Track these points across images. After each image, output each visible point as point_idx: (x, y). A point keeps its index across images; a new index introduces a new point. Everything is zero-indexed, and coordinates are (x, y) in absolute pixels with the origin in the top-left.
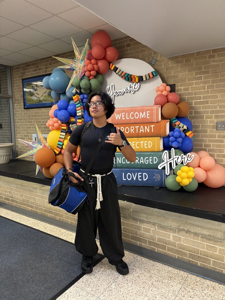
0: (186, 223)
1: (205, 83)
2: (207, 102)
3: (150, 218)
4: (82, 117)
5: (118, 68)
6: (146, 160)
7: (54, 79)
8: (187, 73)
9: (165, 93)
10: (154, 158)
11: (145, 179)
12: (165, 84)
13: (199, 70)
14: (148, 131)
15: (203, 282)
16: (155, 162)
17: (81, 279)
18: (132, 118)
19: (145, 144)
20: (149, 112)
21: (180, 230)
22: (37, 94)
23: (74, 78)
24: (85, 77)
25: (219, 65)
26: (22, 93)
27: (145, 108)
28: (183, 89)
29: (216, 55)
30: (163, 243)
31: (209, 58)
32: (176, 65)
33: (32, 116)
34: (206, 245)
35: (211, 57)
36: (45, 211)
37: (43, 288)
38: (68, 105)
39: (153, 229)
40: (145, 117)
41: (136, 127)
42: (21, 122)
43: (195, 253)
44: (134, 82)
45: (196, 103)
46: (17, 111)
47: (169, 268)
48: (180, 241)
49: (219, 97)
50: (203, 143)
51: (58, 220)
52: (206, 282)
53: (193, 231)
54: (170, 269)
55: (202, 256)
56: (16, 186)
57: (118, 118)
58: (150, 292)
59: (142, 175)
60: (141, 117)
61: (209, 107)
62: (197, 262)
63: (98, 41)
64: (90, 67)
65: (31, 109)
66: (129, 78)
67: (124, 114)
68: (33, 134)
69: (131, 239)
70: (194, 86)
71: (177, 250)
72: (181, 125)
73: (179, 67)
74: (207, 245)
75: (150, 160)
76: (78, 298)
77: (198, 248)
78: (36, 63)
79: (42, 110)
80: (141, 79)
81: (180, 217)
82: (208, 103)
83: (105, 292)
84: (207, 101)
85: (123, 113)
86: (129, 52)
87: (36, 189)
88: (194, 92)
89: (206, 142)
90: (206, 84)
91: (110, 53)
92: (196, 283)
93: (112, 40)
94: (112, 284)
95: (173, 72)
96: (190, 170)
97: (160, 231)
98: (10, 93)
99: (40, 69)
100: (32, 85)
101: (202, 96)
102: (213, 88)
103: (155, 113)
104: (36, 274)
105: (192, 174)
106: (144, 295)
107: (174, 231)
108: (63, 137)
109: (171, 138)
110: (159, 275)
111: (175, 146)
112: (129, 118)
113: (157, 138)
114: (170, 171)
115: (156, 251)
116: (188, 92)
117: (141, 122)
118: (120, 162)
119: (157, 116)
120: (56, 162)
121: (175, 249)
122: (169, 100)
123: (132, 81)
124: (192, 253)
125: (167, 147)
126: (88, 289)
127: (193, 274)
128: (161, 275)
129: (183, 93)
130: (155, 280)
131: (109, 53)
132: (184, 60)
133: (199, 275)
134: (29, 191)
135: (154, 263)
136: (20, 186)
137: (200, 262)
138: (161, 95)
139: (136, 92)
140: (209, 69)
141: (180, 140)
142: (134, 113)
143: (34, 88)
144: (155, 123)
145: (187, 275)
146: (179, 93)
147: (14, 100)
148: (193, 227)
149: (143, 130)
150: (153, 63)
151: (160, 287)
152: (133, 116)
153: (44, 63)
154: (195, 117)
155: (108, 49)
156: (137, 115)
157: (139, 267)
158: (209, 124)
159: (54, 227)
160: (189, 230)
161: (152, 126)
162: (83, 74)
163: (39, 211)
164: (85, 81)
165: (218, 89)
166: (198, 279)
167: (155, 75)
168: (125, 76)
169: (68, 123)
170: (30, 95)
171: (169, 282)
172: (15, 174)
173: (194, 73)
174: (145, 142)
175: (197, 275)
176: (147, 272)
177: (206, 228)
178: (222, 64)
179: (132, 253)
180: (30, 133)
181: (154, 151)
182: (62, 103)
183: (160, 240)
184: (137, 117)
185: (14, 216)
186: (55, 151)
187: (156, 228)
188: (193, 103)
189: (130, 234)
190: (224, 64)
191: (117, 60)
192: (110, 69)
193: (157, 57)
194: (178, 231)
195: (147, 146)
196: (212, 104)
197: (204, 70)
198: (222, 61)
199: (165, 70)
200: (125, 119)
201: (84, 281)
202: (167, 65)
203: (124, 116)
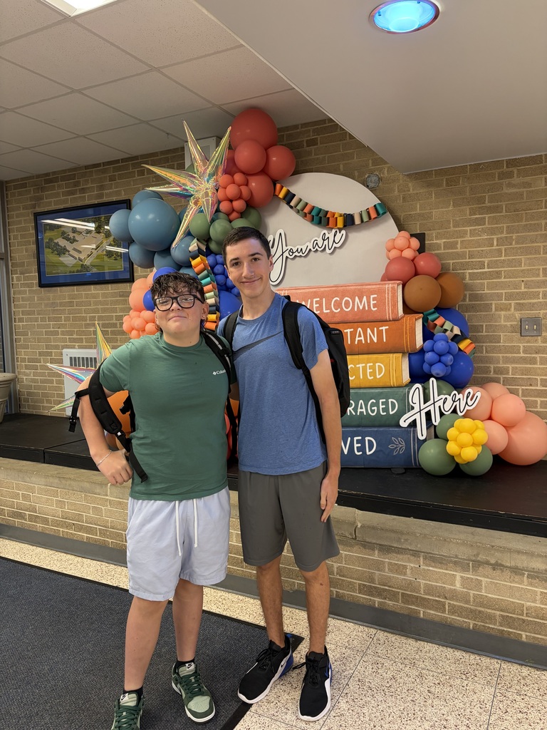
0: (493, 546)
1: (492, 232)
2: (498, 275)
3: (406, 540)
4: (216, 308)
5: (294, 195)
6: (371, 406)
7: (142, 217)
8: (451, 208)
9: (408, 254)
10: (390, 400)
11: (370, 450)
12: (405, 234)
13: (477, 204)
14: (375, 340)
15: (536, 676)
16: (393, 410)
18: (336, 309)
19: (368, 371)
20: (376, 296)
21: (478, 564)
22: (75, 249)
24: (222, 215)
25: (522, 195)
26: (34, 247)
27: (367, 287)
28: (442, 244)
29: (516, 172)
30: (439, 597)
31: (499, 179)
32: (425, 190)
33: (61, 304)
34: (539, 594)
35: (503, 176)
39: (412, 565)
40: (367, 309)
41: (345, 331)
42: (31, 320)
43: (514, 614)
44: (332, 228)
45: (472, 276)
46: (20, 292)
47: (456, 653)
48: (480, 590)
49: (523, 264)
50: (492, 366)
52: (544, 677)
53: (508, 565)
54: (458, 654)
55: (531, 619)
56: (43, 480)
58: (430, 709)
59: (362, 442)
60: (358, 307)
61: (503, 286)
62: (520, 632)
63: (248, 131)
64: (231, 190)
65: (59, 288)
66: (321, 218)
67: (317, 302)
68: (65, 351)
69: (359, 593)
70: (468, 238)
71: (471, 611)
72: (448, 325)
73: (433, 195)
74: (541, 592)
75: (381, 407)
77: (522, 602)
78: (73, 175)
79: (90, 290)
80: (349, 221)
81: (472, 534)
82: (500, 278)
83: (329, 721)
84: (497, 272)
85: (315, 300)
86: (313, 156)
88: (469, 251)
89: (498, 363)
90: (495, 234)
91: (278, 159)
92: (522, 681)
93: (277, 127)
94: (340, 700)
95: (418, 207)
96: (477, 428)
97: (431, 568)
99: (83, 190)
100: (62, 229)
101: (486, 261)
102: (511, 244)
103: (388, 298)
105: (481, 436)
106: (419, 719)
107: (465, 568)
109: (429, 356)
110: (439, 671)
111: (438, 374)
112: (329, 311)
113: (395, 355)
114: (427, 429)
115: (422, 616)
116: (454, 252)
117: (357, 318)
119: (395, 305)
121: (467, 608)
122: (419, 269)
123: (328, 224)
124: (507, 614)
125: (419, 376)
126: (288, 717)
127: (510, 662)
128: (443, 670)
129: (443, 253)
130: (433, 682)
131: (274, 159)
132: (445, 180)
133: (523, 663)
134: (83, 490)
135: (417, 644)
136: (57, 481)
137: (526, 632)
138: (401, 258)
139: (337, 250)
140: (501, 202)
141: (449, 359)
142: (342, 299)
143: (69, 235)
144: (390, 321)
145: (498, 666)
146: (433, 252)
147: (10, 264)
148: (509, 554)
149: (362, 338)
150: (371, 185)
151: (448, 697)
153: (94, 177)
154: (473, 308)
155: (271, 151)
156: (347, 304)
157: (388, 655)
158: (503, 323)
160: (499, 561)
161: (384, 328)
162: (216, 207)
163: (110, 541)
164: (222, 224)
165: (520, 246)
166: (525, 671)
167: (381, 212)
168: (313, 213)
170: (55, 253)
171: (464, 684)
172: (34, 450)
173: (467, 209)
174: (368, 365)
175: (521, 662)
176: (409, 666)
177: (539, 556)
178: (530, 191)
179: (362, 625)
180: (57, 347)
181: (388, 384)
183: (429, 590)
184: (347, 308)
185: (42, 557)
187: (422, 563)
188: (468, 277)
189: (355, 581)
190: (533, 191)
191: (293, 174)
192: (275, 196)
193: (380, 171)
194: (473, 567)
195: (373, 374)
196: (510, 278)
197: (489, 204)
198: (529, 185)
199: (400, 201)
200: (319, 312)
201: (271, 698)
202: (405, 191)
203: (317, 305)
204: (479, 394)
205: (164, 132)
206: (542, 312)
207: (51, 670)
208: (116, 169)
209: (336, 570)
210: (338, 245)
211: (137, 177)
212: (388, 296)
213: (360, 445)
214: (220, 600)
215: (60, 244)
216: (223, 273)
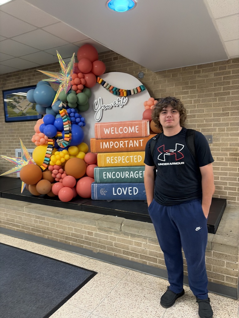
3: (141, 232)
4: (70, 132)
5: (105, 82)
6: (136, 174)
7: (39, 93)
8: (174, 87)
9: (152, 107)
11: (135, 193)
12: (152, 99)
13: (185, 85)
14: (138, 145)
17: (73, 296)
18: (121, 132)
19: (135, 159)
20: (138, 126)
22: (19, 106)
23: (61, 92)
24: (72, 91)
25: (204, 81)
26: (2, 105)
27: (134, 122)
29: (201, 71)
30: (154, 256)
31: (194, 74)
32: (163, 79)
33: (15, 130)
35: (196, 72)
36: (33, 230)
37: (34, 308)
38: (55, 120)
40: (134, 132)
41: (125, 142)
42: (2, 136)
44: (122, 97)
47: (161, 280)
49: (205, 111)
51: (46, 239)
57: (107, 133)
58: (142, 304)
59: (132, 189)
60: (130, 131)
61: (196, 121)
63: (85, 54)
64: (76, 80)
66: (117, 92)
67: (113, 129)
68: (16, 150)
69: (123, 254)
73: (167, 81)
75: (140, 174)
76: (70, 315)
78: (18, 74)
79: (26, 124)
80: (129, 93)
82: (195, 117)
83: (98, 308)
84: (194, 115)
85: (112, 128)
86: (116, 65)
87: (22, 207)
90: (193, 98)
91: (97, 67)
92: (186, 294)
93: (98, 52)
94: (105, 299)
95: (160, 86)
97: (151, 244)
99: (22, 80)
100: (14, 97)
102: (200, 103)
106: (136, 308)
108: (50, 152)
110: (151, 288)
112: (118, 133)
115: (148, 264)
117: (130, 136)
118: (110, 177)
119: (146, 130)
120: (42, 178)
123: (120, 95)
126: (81, 305)
128: (153, 287)
130: (147, 292)
131: (96, 66)
132: (171, 74)
134: (14, 209)
135: (145, 276)
136: (4, 205)
138: (149, 110)
139: (125, 106)
140: (195, 84)
142: (123, 128)
143: (17, 100)
144: (144, 137)
149: (132, 145)
150: (141, 77)
151: (152, 299)
153: (27, 74)
155: (95, 63)
156: (126, 130)
157: (131, 281)
159: (42, 246)
161: (141, 140)
162: (70, 88)
163: (26, 231)
164: (72, 95)
165: (204, 103)
167: (142, 89)
168: (113, 90)
169: (55, 138)
170: (11, 107)
171: (160, 294)
173: (181, 87)
174: (135, 156)
176: (139, 285)
178: (207, 79)
179: (124, 268)
180: (13, 148)
181: (143, 165)
182: (48, 118)
183: (151, 253)
184: (126, 132)
186: (42, 167)
187: (148, 242)
189: (121, 249)
190: (209, 79)
191: (105, 73)
192: (97, 82)
193: (144, 71)
195: (137, 160)
196: (199, 118)
197: (190, 85)
198: (207, 76)
199: (153, 84)
200: (113, 133)
201: (76, 298)
202: (154, 80)
203: (113, 130)
205: (52, 55)
206: (213, 132)
209: (114, 244)
210: (125, 104)
212: (143, 126)
213: (131, 191)
214: (67, 256)
215: (13, 104)
216: (74, 117)
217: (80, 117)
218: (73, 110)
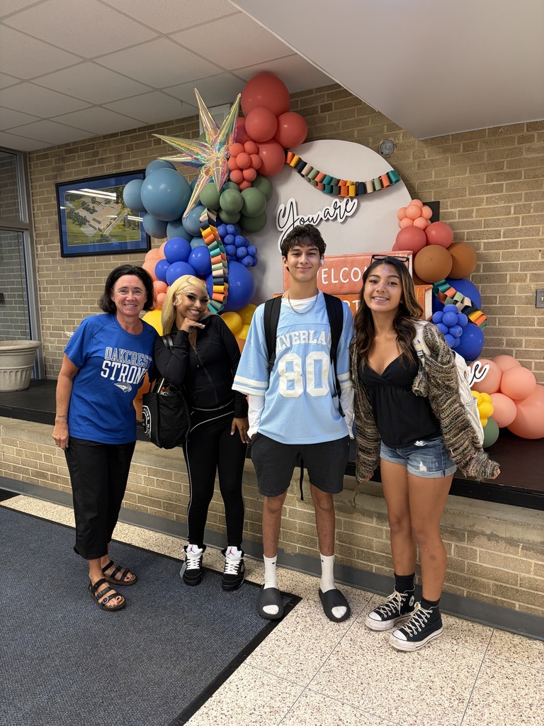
0: (489, 518)
1: (509, 199)
2: (514, 244)
4: (224, 279)
5: (306, 164)
7: (154, 187)
8: (467, 175)
9: (420, 223)
12: (418, 203)
13: (495, 170)
15: (527, 645)
17: (258, 649)
18: (345, 280)
21: (473, 534)
22: (94, 220)
23: (204, 186)
24: (232, 184)
26: (56, 217)
28: (457, 213)
29: (536, 136)
31: (518, 144)
32: (441, 156)
33: (83, 274)
34: (533, 565)
35: (523, 140)
36: (141, 500)
37: (176, 673)
38: (190, 251)
41: (354, 302)
42: (54, 289)
43: (508, 584)
44: (344, 197)
45: (487, 246)
46: (44, 262)
47: (449, 619)
48: (475, 559)
49: (541, 233)
50: (505, 338)
51: (173, 521)
52: (535, 646)
53: (504, 536)
55: (525, 590)
58: (417, 670)
61: (519, 255)
62: (513, 602)
63: (259, 97)
64: (242, 159)
65: (80, 258)
66: (332, 186)
67: (326, 272)
69: (357, 558)
70: (484, 206)
71: (466, 579)
72: (459, 296)
73: (449, 161)
74: (535, 564)
76: (258, 691)
77: (516, 573)
78: (91, 145)
79: (110, 260)
80: (361, 190)
81: (470, 505)
82: (516, 247)
83: (318, 675)
84: (513, 242)
88: (485, 220)
89: (511, 335)
90: (512, 201)
91: (289, 126)
92: (513, 649)
93: (290, 93)
94: (330, 658)
95: (433, 174)
96: (483, 401)
98: (23, 217)
99: (102, 160)
100: (83, 200)
101: (502, 230)
102: (529, 212)
104: (152, 642)
105: (488, 408)
106: (406, 679)
107: (460, 537)
112: (337, 282)
116: (469, 221)
121: (462, 576)
122: (430, 239)
123: (340, 193)
124: (501, 584)
126: (280, 670)
127: (503, 630)
129: (458, 222)
131: (286, 126)
132: (462, 145)
133: (516, 632)
137: (519, 601)
138: (412, 227)
139: (349, 219)
140: (520, 167)
141: (458, 331)
142: (350, 270)
143: (89, 205)
145: (490, 633)
146: (448, 221)
147: (34, 235)
148: (504, 526)
150: (386, 152)
151: (437, 660)
152: (347, 275)
153: (113, 146)
154: (486, 279)
155: (283, 118)
156: (356, 274)
158: (517, 294)
159: (164, 536)
160: (495, 532)
162: (226, 176)
164: (232, 193)
165: (539, 214)
166: (517, 639)
167: (394, 179)
168: (325, 182)
170: (77, 223)
171: (454, 649)
173: (484, 176)
177: (535, 528)
182: (175, 246)
184: (356, 279)
185: (62, 514)
188: (482, 247)
189: (354, 547)
191: (304, 143)
192: (286, 164)
193: (395, 137)
194: (468, 537)
196: (527, 247)
197: (508, 170)
199: (415, 169)
200: (327, 282)
201: (265, 652)
202: (419, 158)
203: (326, 276)
204: (487, 367)
205: (178, 99)
207: (64, 618)
208: (133, 139)
210: (349, 214)
211: (153, 147)
215: (81, 214)
216: (233, 243)
217: (246, 245)
218: (230, 228)
